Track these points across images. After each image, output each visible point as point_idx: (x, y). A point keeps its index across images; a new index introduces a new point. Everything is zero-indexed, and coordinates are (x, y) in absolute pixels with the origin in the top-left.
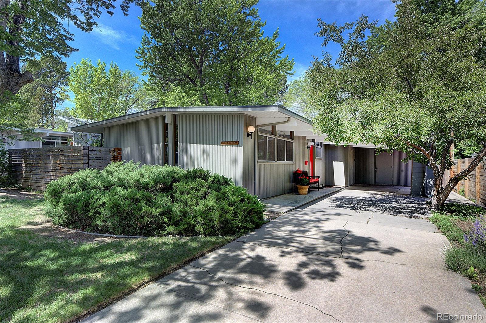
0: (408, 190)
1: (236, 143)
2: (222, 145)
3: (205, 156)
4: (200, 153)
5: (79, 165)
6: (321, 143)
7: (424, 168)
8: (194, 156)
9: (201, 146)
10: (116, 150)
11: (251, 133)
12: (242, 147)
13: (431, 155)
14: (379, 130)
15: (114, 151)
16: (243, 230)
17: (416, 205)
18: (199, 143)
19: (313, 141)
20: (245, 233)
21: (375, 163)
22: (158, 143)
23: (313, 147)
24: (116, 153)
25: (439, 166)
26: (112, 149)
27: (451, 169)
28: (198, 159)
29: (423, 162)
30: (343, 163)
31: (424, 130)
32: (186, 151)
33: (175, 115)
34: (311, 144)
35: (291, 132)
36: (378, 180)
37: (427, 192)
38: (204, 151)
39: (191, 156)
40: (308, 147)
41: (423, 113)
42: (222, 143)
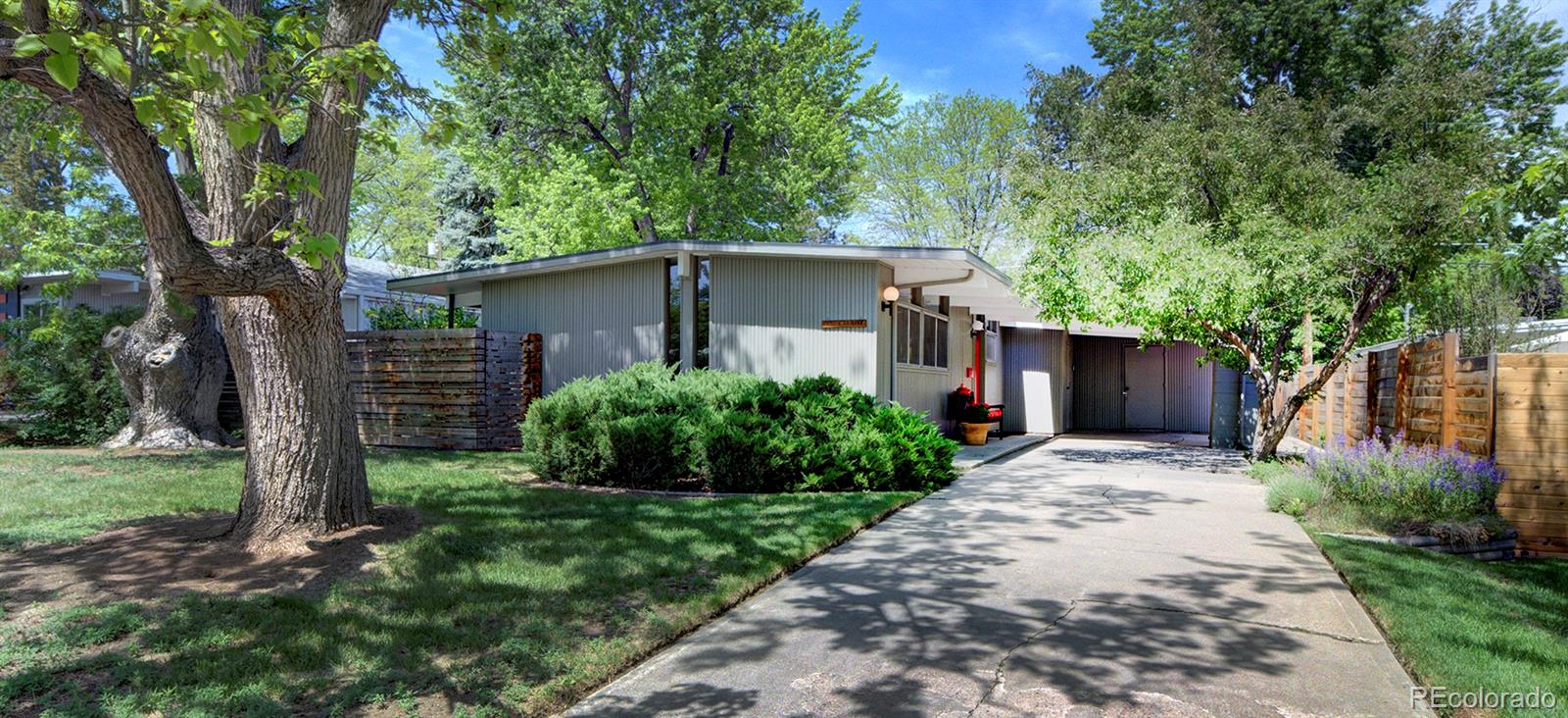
0: (1205, 439)
1: (860, 324)
2: (825, 329)
3: (784, 354)
4: (770, 346)
5: (461, 375)
6: (994, 323)
7: (1240, 382)
8: (754, 354)
9: (772, 332)
10: (532, 338)
11: (891, 302)
12: (875, 333)
13: (1254, 351)
14: (1157, 298)
15: (529, 342)
16: (931, 484)
17: (1223, 457)
18: (765, 322)
19: (981, 318)
20: (935, 489)
21: (1123, 377)
22: (654, 322)
23: (983, 332)
24: (531, 347)
25: (1268, 374)
26: (525, 338)
27: (1292, 380)
28: (763, 360)
29: (1239, 365)
30: (1047, 375)
31: (1240, 302)
32: (732, 342)
33: (697, 257)
34: (978, 326)
35: (942, 298)
36: (1130, 421)
37: (1245, 438)
38: (779, 342)
39: (747, 356)
40: (972, 334)
41: (1241, 264)
42: (825, 323)
